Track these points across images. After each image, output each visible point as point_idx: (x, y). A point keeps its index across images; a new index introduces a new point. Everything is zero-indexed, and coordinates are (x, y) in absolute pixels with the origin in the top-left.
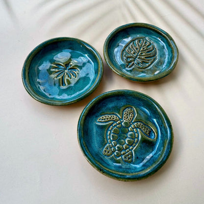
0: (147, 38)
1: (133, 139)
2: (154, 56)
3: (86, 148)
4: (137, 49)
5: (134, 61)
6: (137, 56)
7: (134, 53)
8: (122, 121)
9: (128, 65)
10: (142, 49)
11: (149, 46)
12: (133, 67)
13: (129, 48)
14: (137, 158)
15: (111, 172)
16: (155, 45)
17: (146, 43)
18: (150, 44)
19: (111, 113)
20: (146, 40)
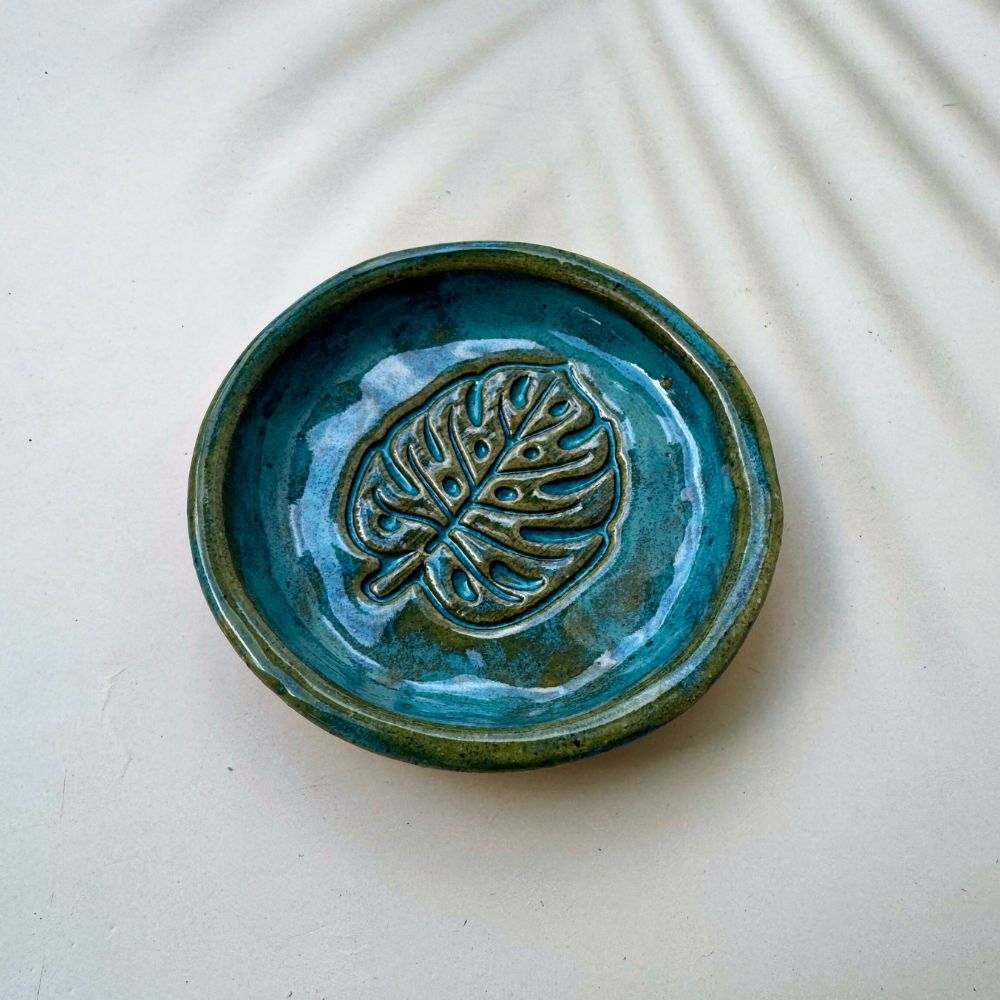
0: (578, 370)
2: (594, 524)
4: (478, 445)
5: (431, 541)
6: (467, 502)
7: (447, 480)
9: (372, 577)
10: (516, 451)
11: (573, 432)
12: (412, 593)
13: (425, 429)
16: (628, 435)
17: (559, 404)
18: (591, 421)
20: (568, 381)
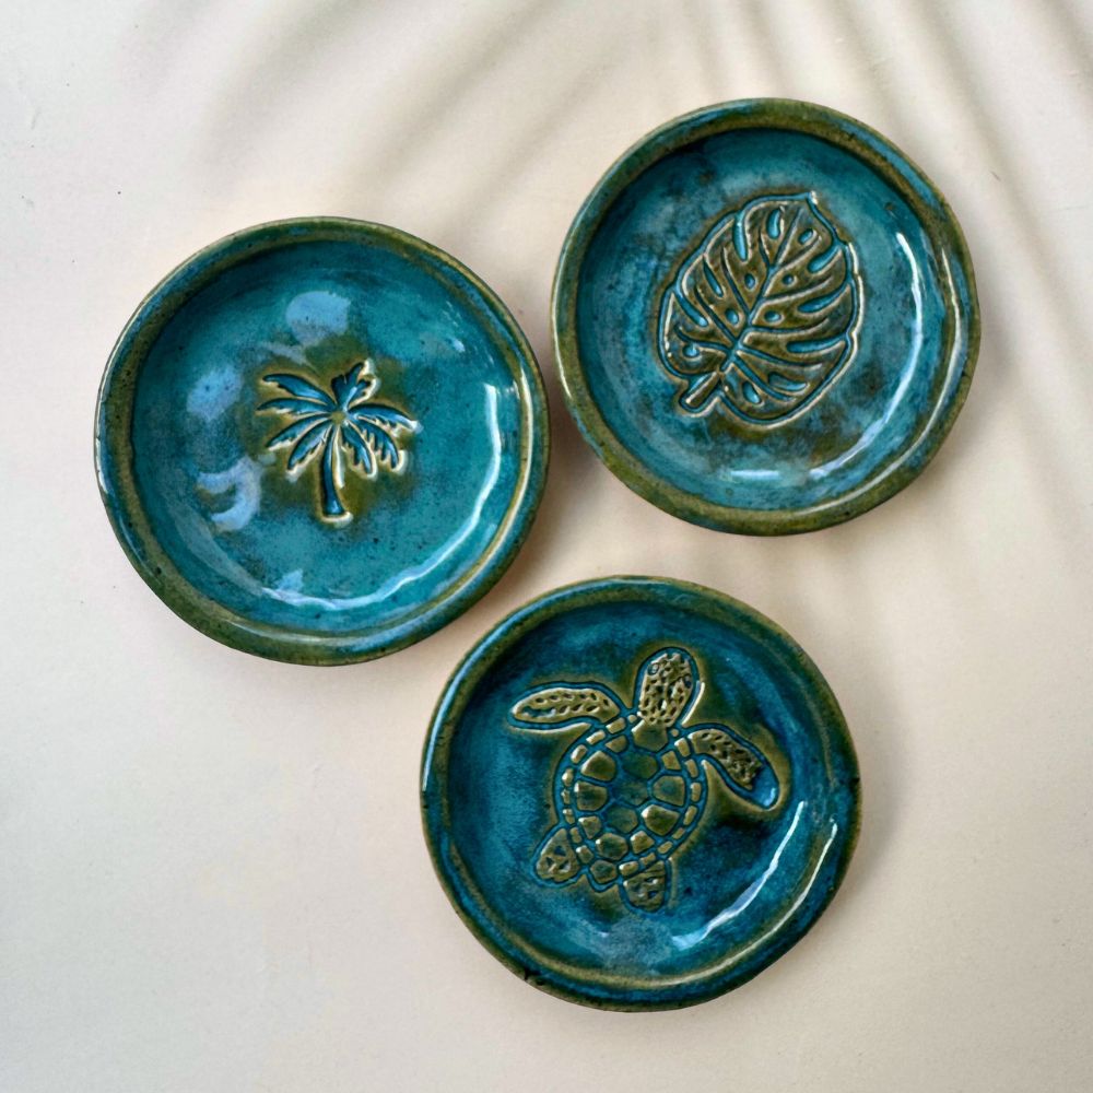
1: (674, 808)
2: (839, 332)
3: (464, 873)
6: (745, 328)
7: (730, 310)
8: (631, 718)
9: (685, 393)
10: (776, 278)
11: (819, 257)
12: (714, 402)
14: (688, 891)
15: (570, 979)
17: (806, 233)
18: (831, 244)
19: (583, 679)
